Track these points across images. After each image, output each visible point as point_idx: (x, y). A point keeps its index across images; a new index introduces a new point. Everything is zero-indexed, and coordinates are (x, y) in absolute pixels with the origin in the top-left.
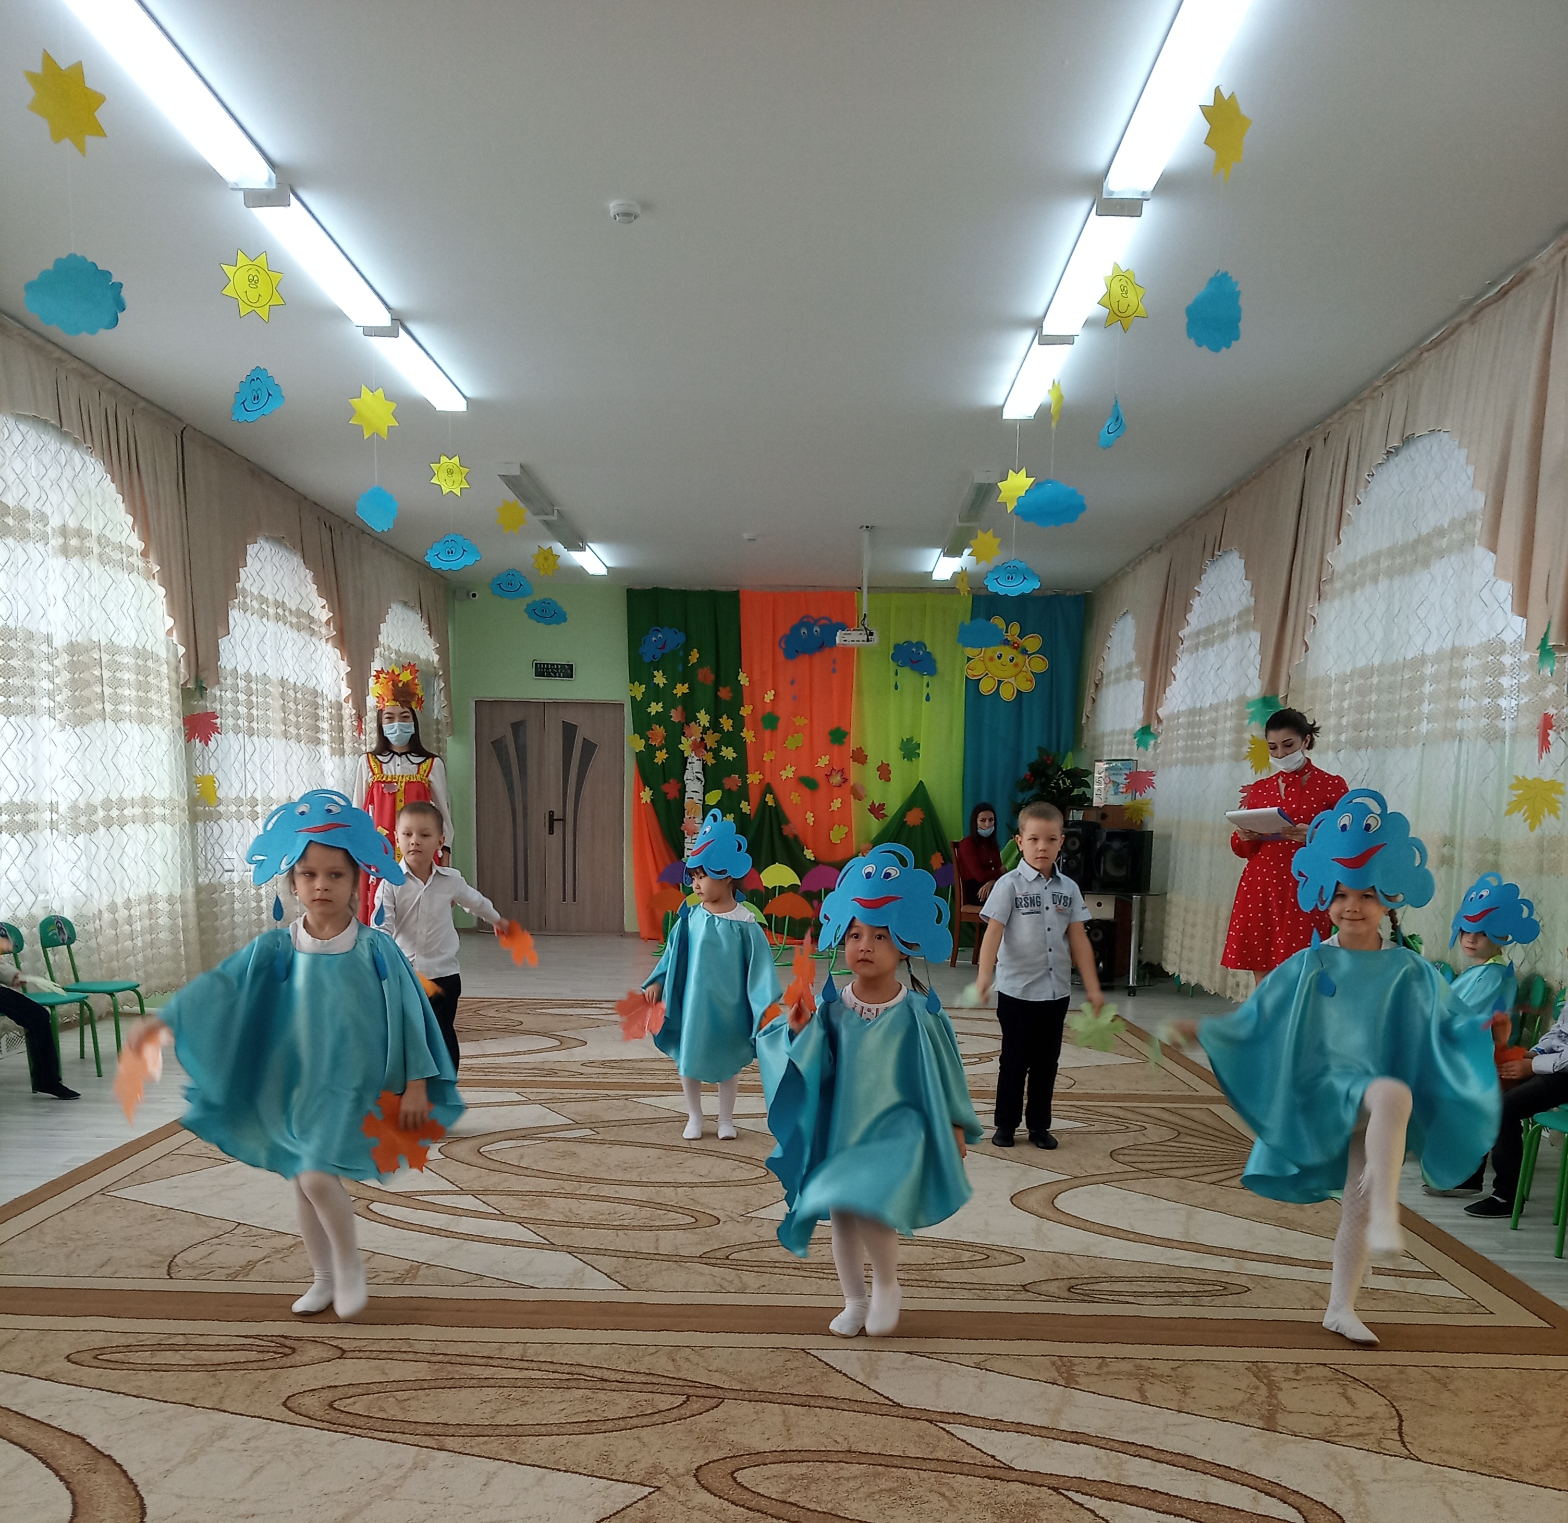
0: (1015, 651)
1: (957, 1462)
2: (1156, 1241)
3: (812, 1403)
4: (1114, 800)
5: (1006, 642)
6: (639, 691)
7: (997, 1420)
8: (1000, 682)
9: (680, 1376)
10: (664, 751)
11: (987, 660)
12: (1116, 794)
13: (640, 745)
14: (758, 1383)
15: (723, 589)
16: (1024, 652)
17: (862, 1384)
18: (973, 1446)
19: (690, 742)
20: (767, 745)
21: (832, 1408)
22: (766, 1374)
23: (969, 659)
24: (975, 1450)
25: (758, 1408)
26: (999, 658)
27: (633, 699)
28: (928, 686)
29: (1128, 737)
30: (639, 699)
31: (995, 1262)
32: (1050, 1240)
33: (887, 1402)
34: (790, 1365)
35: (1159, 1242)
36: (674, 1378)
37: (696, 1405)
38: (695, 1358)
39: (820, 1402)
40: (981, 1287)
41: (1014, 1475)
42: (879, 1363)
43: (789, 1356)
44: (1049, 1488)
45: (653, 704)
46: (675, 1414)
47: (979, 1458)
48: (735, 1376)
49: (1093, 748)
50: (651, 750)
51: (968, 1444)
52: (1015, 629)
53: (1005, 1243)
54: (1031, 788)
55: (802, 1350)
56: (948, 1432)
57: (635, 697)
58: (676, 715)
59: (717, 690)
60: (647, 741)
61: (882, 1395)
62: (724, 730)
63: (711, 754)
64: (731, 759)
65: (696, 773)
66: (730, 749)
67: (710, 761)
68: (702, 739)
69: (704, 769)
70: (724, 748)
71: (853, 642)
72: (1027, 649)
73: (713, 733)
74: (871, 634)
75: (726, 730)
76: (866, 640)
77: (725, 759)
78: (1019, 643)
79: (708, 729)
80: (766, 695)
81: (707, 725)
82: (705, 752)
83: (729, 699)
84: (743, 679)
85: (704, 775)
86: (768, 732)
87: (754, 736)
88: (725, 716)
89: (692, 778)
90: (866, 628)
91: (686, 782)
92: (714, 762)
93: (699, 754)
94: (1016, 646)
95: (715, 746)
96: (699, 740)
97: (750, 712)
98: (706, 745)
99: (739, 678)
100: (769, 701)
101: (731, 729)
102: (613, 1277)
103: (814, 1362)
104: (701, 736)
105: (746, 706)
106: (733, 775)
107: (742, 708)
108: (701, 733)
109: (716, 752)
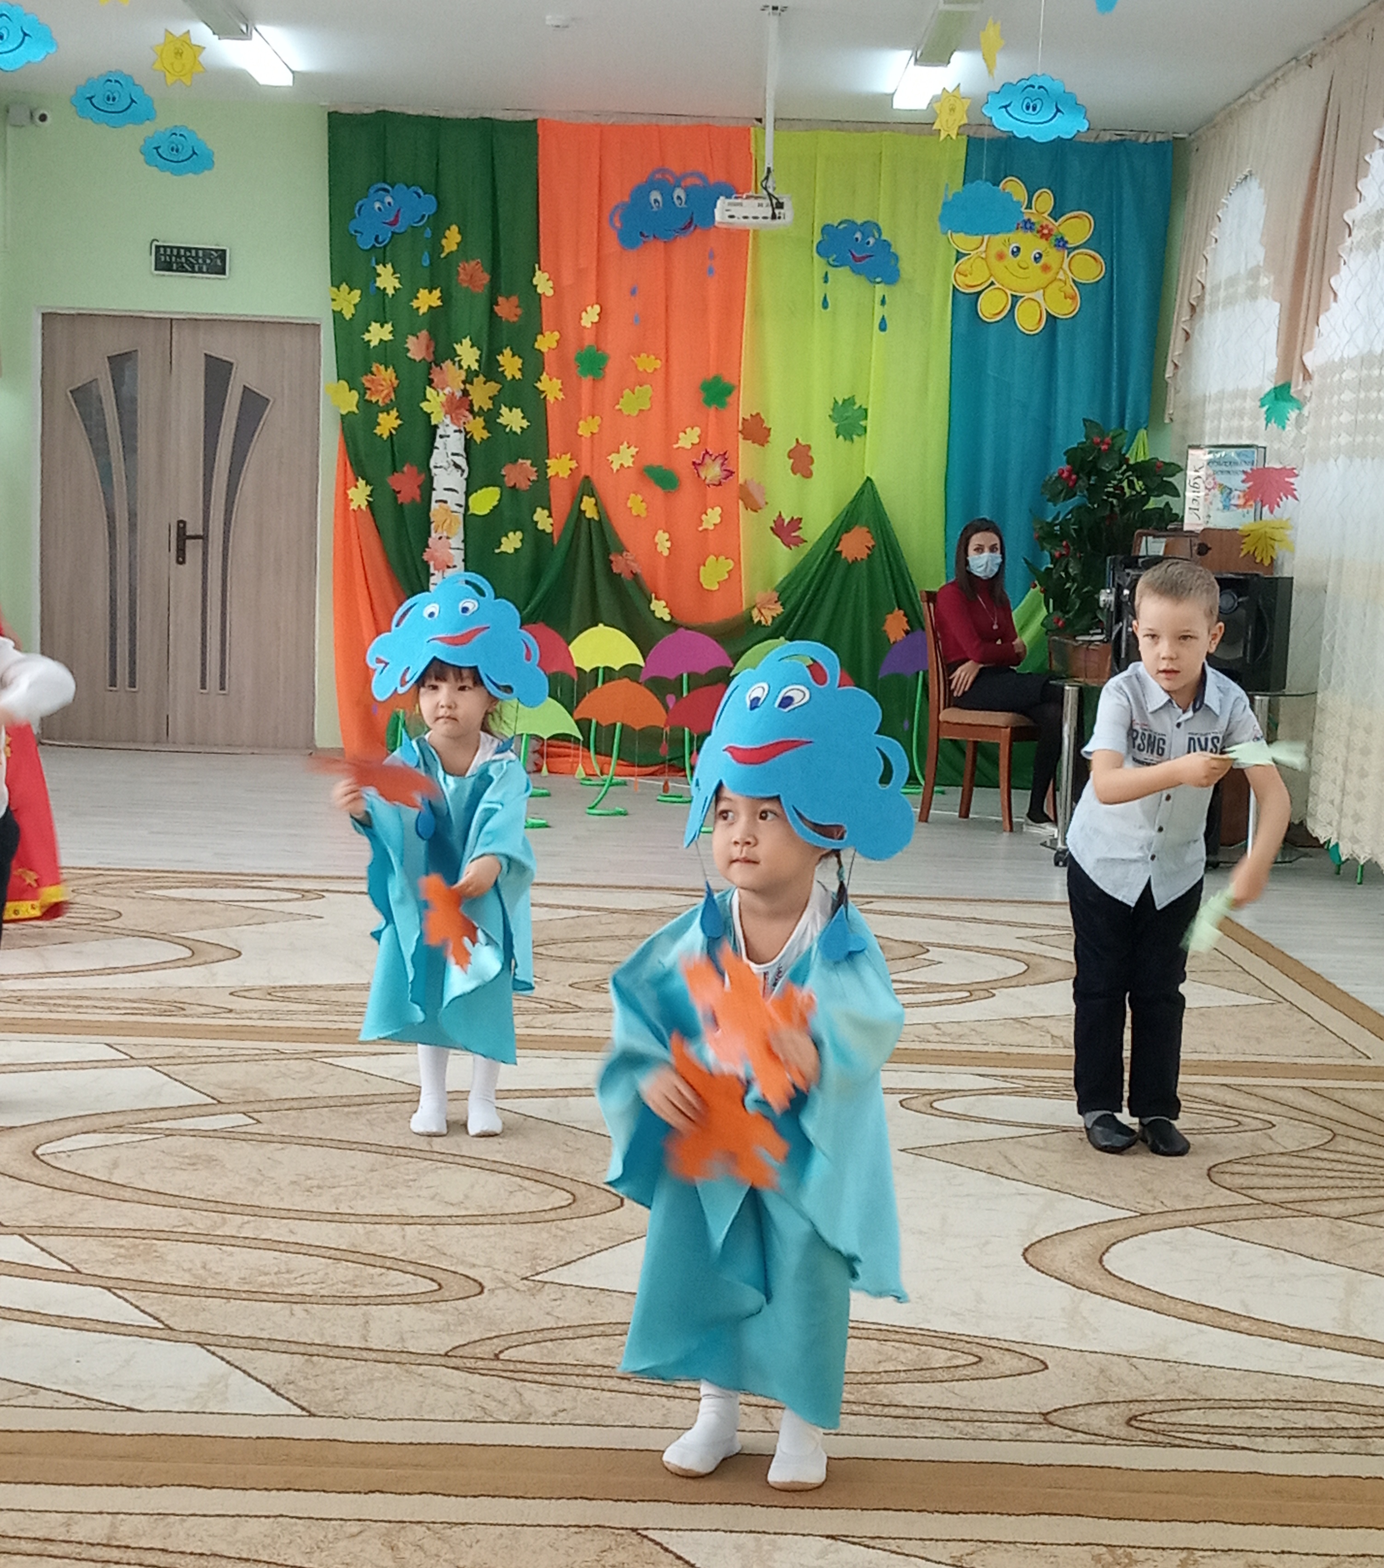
0: (1043, 242)
2: (1290, 1334)
4: (1222, 520)
5: (1028, 225)
6: (349, 301)
8: (1015, 299)
10: (394, 413)
11: (993, 260)
12: (1226, 507)
13: (349, 402)
15: (508, 116)
16: (1061, 243)
19: (442, 397)
20: (585, 407)
23: (959, 256)
26: (1016, 252)
27: (338, 316)
28: (883, 302)
29: (1251, 404)
30: (348, 317)
31: (992, 1370)
32: (1096, 1330)
34: (609, 1559)
35: (1295, 1335)
40: (966, 1416)
43: (607, 1541)
45: (374, 326)
49: (1185, 423)
50: (368, 411)
52: (1045, 200)
53: (1010, 1333)
54: (1070, 494)
55: (633, 1529)
57: (340, 312)
58: (416, 348)
59: (493, 303)
60: (362, 394)
62: (505, 377)
63: (480, 421)
64: (519, 431)
65: (453, 454)
66: (517, 412)
67: (480, 434)
68: (465, 393)
69: (467, 449)
70: (504, 410)
71: (745, 217)
72: (1066, 238)
73: (485, 383)
74: (780, 205)
75: (509, 378)
76: (770, 214)
77: (508, 430)
78: (1051, 226)
79: (476, 374)
80: (584, 314)
81: (475, 366)
82: (471, 417)
83: (515, 319)
84: (543, 283)
85: (467, 459)
86: (587, 382)
87: (560, 390)
88: (507, 352)
89: (445, 464)
90: (769, 194)
91: (434, 471)
92: (486, 435)
93: (458, 419)
94: (1046, 231)
95: (488, 405)
96: (458, 394)
97: (554, 345)
98: (471, 405)
99: (535, 282)
100: (589, 325)
101: (518, 376)
102: (282, 1392)
103: (654, 1552)
104: (462, 386)
105: (547, 333)
106: (520, 461)
107: (539, 337)
108: (464, 382)
109: (491, 418)
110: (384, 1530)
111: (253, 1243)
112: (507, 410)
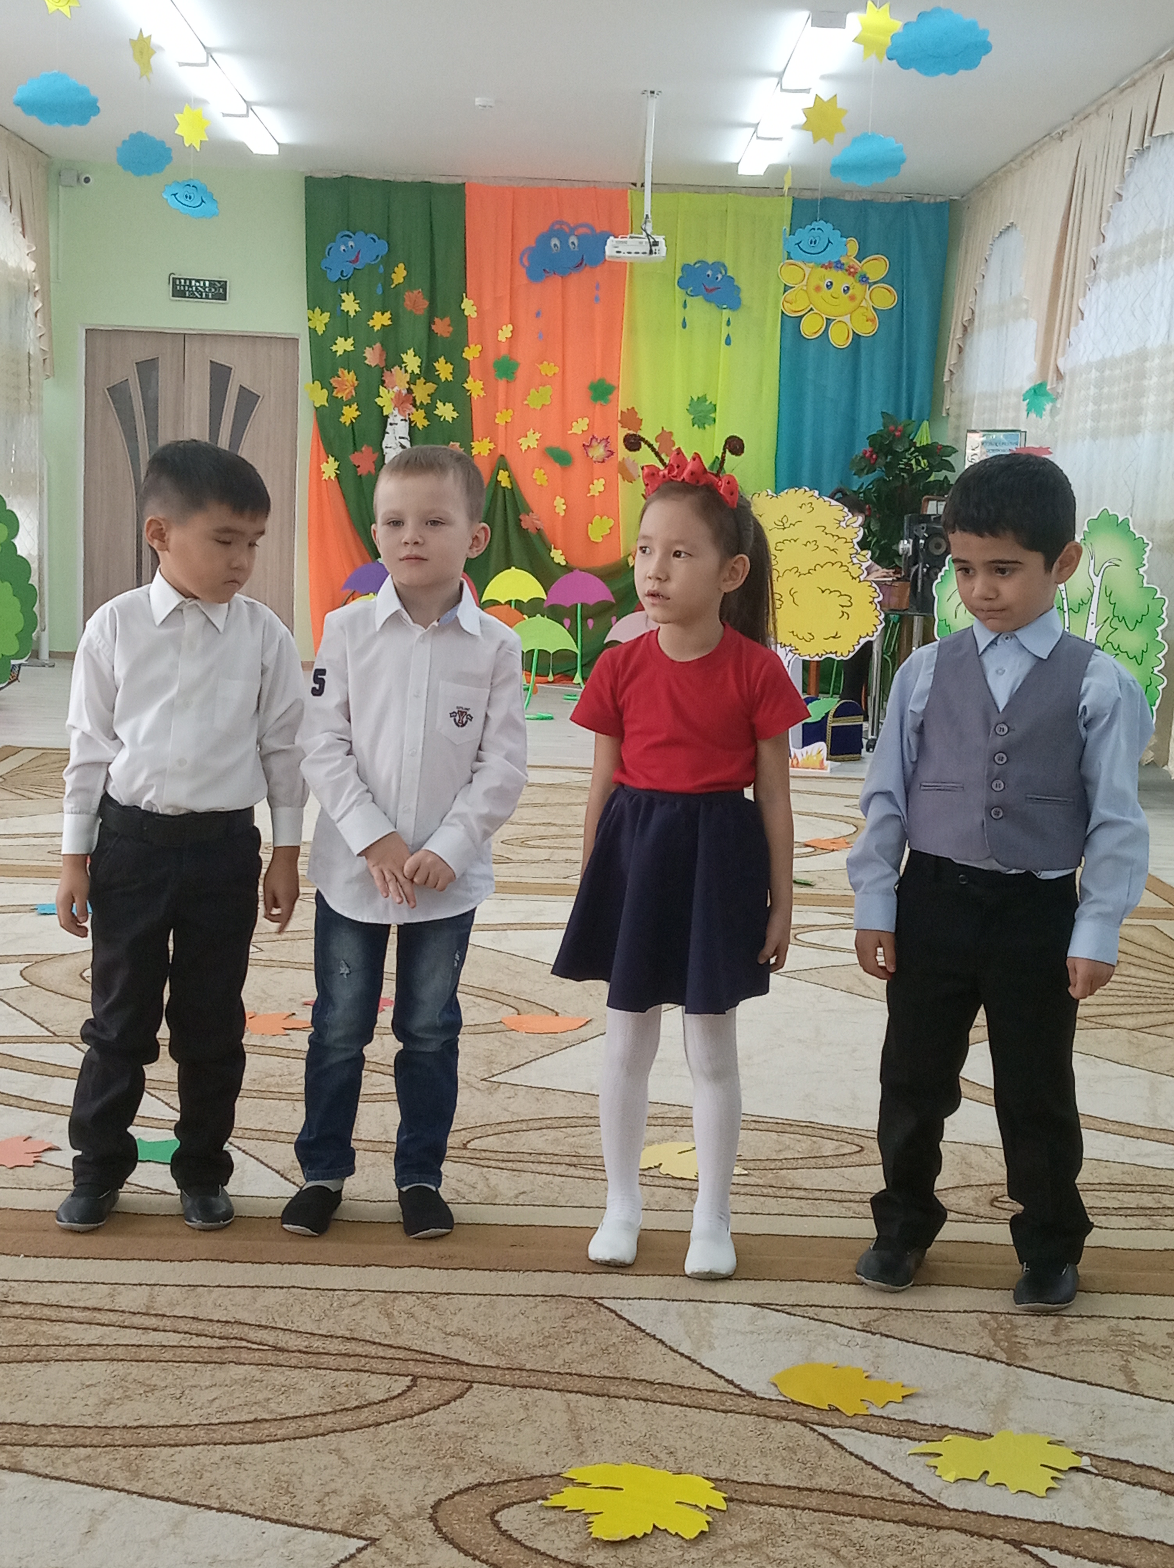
0: (851, 278)
1: (853, 1495)
3: (613, 1390)
5: (839, 266)
6: (321, 321)
7: (908, 1421)
8: (829, 321)
9: (399, 1342)
10: (355, 406)
11: (813, 292)
13: (321, 397)
14: (523, 1356)
15: (442, 180)
16: (864, 279)
17: (688, 1358)
18: (875, 1467)
19: (392, 395)
20: (501, 401)
21: (645, 1400)
22: (535, 1340)
23: (789, 288)
24: (879, 1474)
25: (527, 1398)
26: (830, 285)
27: (312, 331)
28: (728, 323)
29: (1014, 399)
30: (320, 333)
33: (731, 1389)
34: (572, 1325)
36: (391, 1346)
37: (427, 1393)
38: (423, 1313)
39: (623, 1389)
40: (857, 1197)
41: (946, 1519)
42: (714, 1322)
43: (571, 1309)
44: (1006, 1542)
45: (340, 340)
46: (393, 1409)
47: (888, 1489)
48: (488, 1344)
50: (335, 405)
51: (866, 1462)
52: (852, 247)
54: (872, 470)
55: (591, 1299)
56: (833, 1442)
57: (314, 329)
58: (372, 356)
59: (431, 322)
60: (330, 392)
61: (721, 1377)
62: (440, 379)
63: (422, 412)
64: (450, 420)
65: (400, 438)
66: (449, 406)
67: (421, 421)
68: (410, 391)
69: (410, 434)
70: (439, 404)
71: (629, 253)
72: (868, 275)
73: (425, 384)
74: (656, 244)
75: (443, 380)
76: (648, 252)
77: (442, 419)
78: (856, 266)
79: (418, 377)
80: (500, 331)
81: (417, 371)
82: (414, 410)
83: (448, 335)
84: (469, 307)
85: (411, 441)
86: (502, 383)
87: (482, 389)
88: (442, 360)
89: (394, 445)
90: (648, 235)
91: (386, 450)
92: (426, 423)
93: (404, 411)
94: (852, 270)
95: (427, 401)
96: (404, 392)
97: (478, 355)
98: (414, 399)
99: (463, 307)
100: (504, 340)
101: (450, 378)
102: (289, 1177)
103: (611, 1319)
104: (407, 386)
105: (472, 346)
106: (452, 443)
107: (466, 349)
108: (408, 383)
109: (429, 410)
110: (380, 1300)
111: (261, 1050)
112: (442, 404)
